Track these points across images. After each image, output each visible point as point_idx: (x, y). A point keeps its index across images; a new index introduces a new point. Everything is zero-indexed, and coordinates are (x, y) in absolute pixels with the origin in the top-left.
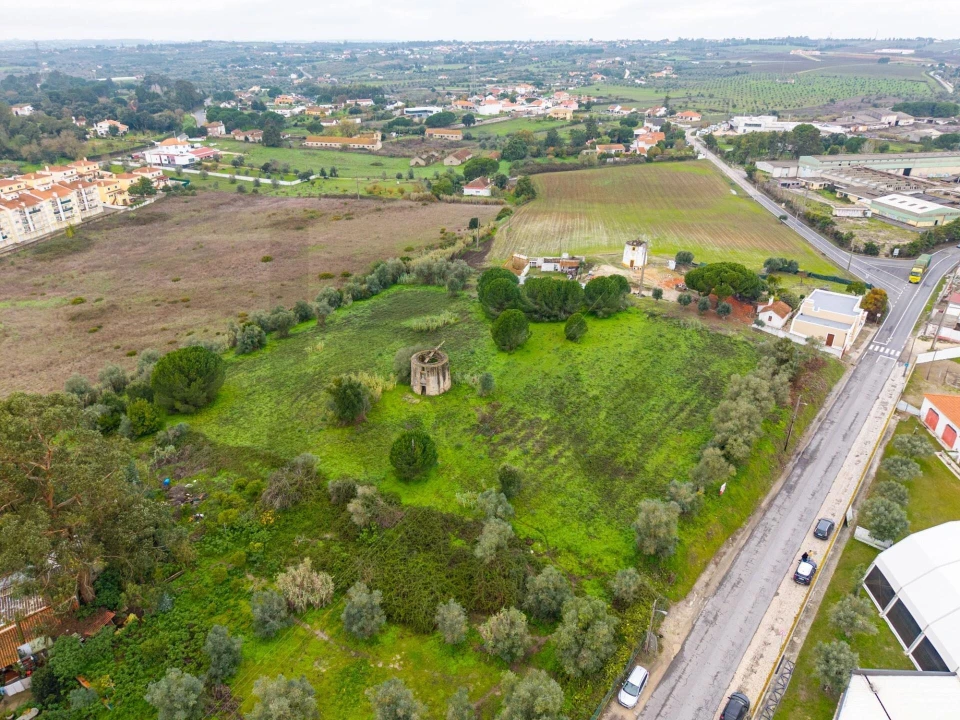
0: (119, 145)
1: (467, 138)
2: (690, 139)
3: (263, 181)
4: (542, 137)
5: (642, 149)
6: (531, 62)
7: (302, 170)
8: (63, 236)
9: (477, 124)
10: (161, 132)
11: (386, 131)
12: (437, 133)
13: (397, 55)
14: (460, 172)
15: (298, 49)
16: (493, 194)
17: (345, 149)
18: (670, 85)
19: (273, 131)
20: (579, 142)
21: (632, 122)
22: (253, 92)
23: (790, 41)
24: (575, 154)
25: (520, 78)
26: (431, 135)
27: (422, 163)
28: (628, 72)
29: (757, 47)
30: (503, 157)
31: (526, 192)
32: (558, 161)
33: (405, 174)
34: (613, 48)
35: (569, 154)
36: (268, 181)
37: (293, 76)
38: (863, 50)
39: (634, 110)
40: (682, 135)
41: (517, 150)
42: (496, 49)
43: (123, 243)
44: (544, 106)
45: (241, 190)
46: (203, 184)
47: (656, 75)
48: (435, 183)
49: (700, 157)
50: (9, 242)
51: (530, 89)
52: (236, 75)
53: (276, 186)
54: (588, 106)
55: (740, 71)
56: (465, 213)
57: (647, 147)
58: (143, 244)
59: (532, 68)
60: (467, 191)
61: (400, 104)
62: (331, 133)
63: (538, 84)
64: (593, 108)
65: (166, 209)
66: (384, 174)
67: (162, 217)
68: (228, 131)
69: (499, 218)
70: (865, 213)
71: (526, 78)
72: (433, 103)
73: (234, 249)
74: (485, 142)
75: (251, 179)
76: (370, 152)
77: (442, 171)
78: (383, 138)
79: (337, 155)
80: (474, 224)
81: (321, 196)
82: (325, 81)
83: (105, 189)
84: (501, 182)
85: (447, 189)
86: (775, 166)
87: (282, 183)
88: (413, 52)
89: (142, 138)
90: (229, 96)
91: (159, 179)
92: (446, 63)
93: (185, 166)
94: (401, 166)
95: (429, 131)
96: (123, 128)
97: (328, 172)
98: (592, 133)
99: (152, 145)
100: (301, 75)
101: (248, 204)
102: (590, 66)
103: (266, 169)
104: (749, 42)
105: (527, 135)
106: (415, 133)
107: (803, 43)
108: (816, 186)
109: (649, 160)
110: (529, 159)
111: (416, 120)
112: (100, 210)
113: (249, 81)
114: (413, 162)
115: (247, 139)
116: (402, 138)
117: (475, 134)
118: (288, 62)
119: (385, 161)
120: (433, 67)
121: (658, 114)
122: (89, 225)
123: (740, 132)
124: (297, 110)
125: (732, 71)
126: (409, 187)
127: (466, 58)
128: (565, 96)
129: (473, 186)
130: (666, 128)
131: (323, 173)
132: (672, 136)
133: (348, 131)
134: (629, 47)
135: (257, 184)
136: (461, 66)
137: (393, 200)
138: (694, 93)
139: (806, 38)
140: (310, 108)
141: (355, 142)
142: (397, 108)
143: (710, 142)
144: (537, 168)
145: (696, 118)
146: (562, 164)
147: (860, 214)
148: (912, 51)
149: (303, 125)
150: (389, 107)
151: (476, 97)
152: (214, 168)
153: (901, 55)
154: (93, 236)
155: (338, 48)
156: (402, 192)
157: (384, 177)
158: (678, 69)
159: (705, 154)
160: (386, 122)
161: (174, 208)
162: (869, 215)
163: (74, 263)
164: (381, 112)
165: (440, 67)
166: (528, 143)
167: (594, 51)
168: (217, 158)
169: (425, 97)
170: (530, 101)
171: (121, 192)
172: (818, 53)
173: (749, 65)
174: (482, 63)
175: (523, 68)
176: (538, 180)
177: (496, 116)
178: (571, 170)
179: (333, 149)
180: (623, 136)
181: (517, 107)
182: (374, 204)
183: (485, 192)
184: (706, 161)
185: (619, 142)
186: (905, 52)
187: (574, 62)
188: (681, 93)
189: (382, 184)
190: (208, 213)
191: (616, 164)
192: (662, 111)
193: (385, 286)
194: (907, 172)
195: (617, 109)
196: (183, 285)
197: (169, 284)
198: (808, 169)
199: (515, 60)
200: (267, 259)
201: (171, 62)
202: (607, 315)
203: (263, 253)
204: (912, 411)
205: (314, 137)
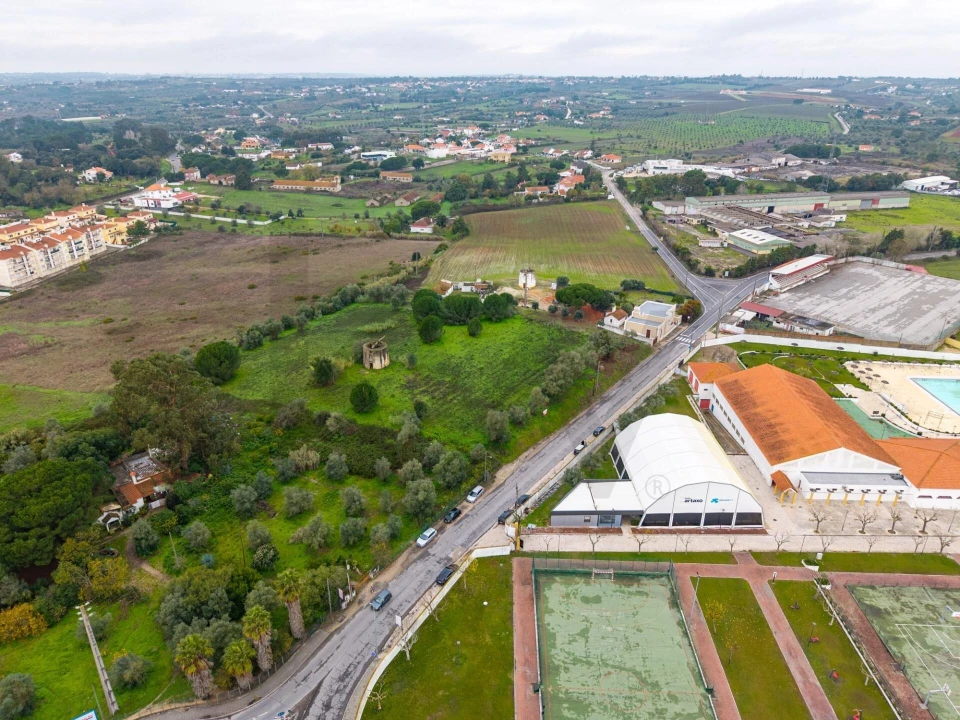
0: (108, 190)
1: (417, 180)
2: (606, 177)
3: (239, 221)
4: (481, 179)
5: (562, 191)
6: (481, 101)
7: (273, 211)
8: (78, 271)
9: (426, 167)
10: (142, 177)
11: (345, 173)
12: (390, 176)
13: (354, 93)
14: (408, 212)
15: (257, 86)
16: (435, 231)
17: (309, 191)
18: (605, 126)
19: (244, 175)
20: (511, 185)
21: (559, 165)
22: (219, 134)
23: (724, 80)
24: (505, 195)
25: (470, 118)
26: (385, 178)
27: (377, 204)
28: (569, 112)
30: (446, 199)
31: (461, 230)
32: (492, 202)
33: (362, 215)
34: (560, 85)
35: (502, 195)
36: (244, 222)
37: (255, 115)
38: (787, 89)
39: (565, 152)
40: (599, 178)
41: (457, 192)
42: (450, 87)
43: (130, 276)
44: (487, 148)
45: (221, 229)
46: (188, 225)
47: (594, 116)
48: (387, 222)
49: (610, 197)
50: (35, 276)
51: (477, 130)
52: (200, 114)
53: (251, 226)
54: (525, 150)
55: (669, 111)
56: (411, 247)
57: (566, 189)
58: (147, 276)
59: (481, 107)
60: (414, 229)
61: (357, 148)
62: (296, 177)
63: (484, 127)
64: (530, 150)
65: (159, 246)
66: (344, 214)
67: (158, 254)
68: (203, 176)
69: (436, 252)
70: (722, 244)
71: (476, 118)
72: (388, 146)
73: (224, 279)
74: (433, 184)
75: (229, 220)
76: (331, 194)
77: (393, 212)
78: (343, 181)
79: (302, 196)
80: (416, 257)
81: (290, 235)
82: (288, 122)
83: (107, 232)
84: (442, 222)
85: (397, 228)
86: (666, 205)
87: (256, 223)
88: (369, 90)
89: (127, 183)
90: (198, 141)
91: (150, 221)
92: (401, 101)
93: (170, 209)
94: (357, 206)
95: (383, 174)
96: (109, 174)
97: (295, 213)
98: (523, 176)
99: (136, 190)
100: (262, 115)
101: (229, 242)
102: (536, 105)
103: (242, 211)
104: (687, 80)
105: (468, 180)
106: (371, 175)
107: (735, 81)
108: (695, 222)
109: (567, 200)
110: (467, 201)
111: (372, 163)
112: (104, 249)
113: (212, 120)
114: (368, 203)
115: (220, 183)
116: (359, 180)
117: (423, 176)
118: (248, 100)
119: (344, 201)
120: (389, 106)
121: (585, 157)
122: (97, 261)
123: (650, 173)
124: (264, 154)
125: (663, 111)
126: (365, 226)
127: (421, 96)
128: (507, 138)
129: (418, 225)
130: (587, 171)
131: (291, 214)
132: (591, 177)
133: (311, 175)
134: (575, 84)
135: (234, 224)
136: (415, 105)
137: (352, 237)
138: (624, 133)
139: (739, 76)
140: (275, 153)
141: (319, 184)
142: (354, 152)
143: (621, 183)
144: (473, 209)
145: (617, 161)
146: (495, 205)
147: (718, 245)
148: (829, 91)
149: (270, 169)
150: (348, 151)
151: (427, 140)
152: (196, 211)
153: (819, 94)
154: (103, 271)
155: (297, 84)
156: (359, 230)
157: (344, 217)
158: (615, 110)
159: (615, 195)
160: (345, 165)
161: (166, 245)
162: (726, 245)
163: (94, 293)
164: (340, 156)
165: (396, 106)
166: (468, 186)
167: (540, 88)
168: (197, 202)
169: (380, 140)
170: (474, 144)
171: (120, 233)
172: (744, 92)
173: (679, 105)
174: (434, 102)
175: (473, 108)
176: (472, 220)
177: (443, 159)
178: (501, 209)
179: (298, 191)
180: (549, 180)
181: (463, 151)
182: (335, 241)
183: (428, 230)
184: (615, 200)
185: (546, 184)
186: (823, 91)
187: (521, 102)
188: (613, 134)
189: (341, 223)
190: (196, 250)
191: (539, 204)
192: (589, 153)
193: (346, 304)
194: (771, 209)
195: (552, 151)
196: (188, 307)
197: (177, 307)
198: (693, 207)
199: (467, 99)
200: (252, 287)
201: (132, 100)
202: (499, 320)
203: (248, 282)
204: (683, 374)
205: (281, 180)
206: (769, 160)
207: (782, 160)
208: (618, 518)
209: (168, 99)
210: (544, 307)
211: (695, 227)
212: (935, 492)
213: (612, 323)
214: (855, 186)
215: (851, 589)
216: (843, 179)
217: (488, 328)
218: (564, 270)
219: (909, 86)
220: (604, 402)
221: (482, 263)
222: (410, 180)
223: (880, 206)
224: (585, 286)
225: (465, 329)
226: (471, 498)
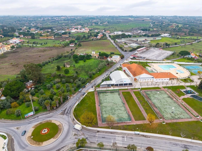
0: (4, 39)
1: (69, 36)
2: (107, 35)
3: (34, 45)
4: (83, 36)
6: (81, 21)
7: (41, 43)
8: (1, 55)
9: (71, 34)
10: (10, 37)
12: (64, 36)
13: (53, 19)
14: (69, 42)
15: (31, 18)
16: (75, 46)
17: (47, 39)
18: (106, 25)
19: (33, 36)
20: (89, 37)
21: (98, 33)
22: (25, 28)
23: (129, 16)
24: (88, 39)
25: (79, 24)
27: (62, 41)
28: (99, 23)
29: (123, 18)
30: (76, 40)
31: (80, 45)
32: (85, 40)
33: (59, 43)
34: (97, 17)
35: (87, 39)
36: (35, 45)
37: (32, 24)
38: (141, 18)
39: (99, 31)
40: (106, 35)
41: (78, 38)
43: (13, 56)
44: (83, 30)
45: (30, 47)
46: (23, 46)
47: (104, 23)
48: (65, 44)
49: (108, 39)
51: (81, 27)
52: (19, 24)
53: (36, 46)
54: (91, 30)
55: (119, 22)
56: (71, 48)
57: (99, 37)
58: (17, 56)
59: (81, 22)
60: (70, 45)
61: (56, 30)
62: (44, 36)
63: (82, 26)
64: (92, 30)
65: (18, 50)
67: (18, 52)
68: (24, 36)
69: (76, 49)
70: (128, 46)
71: (80, 24)
72: (63, 30)
73: (34, 56)
74: (73, 37)
75: (32, 45)
76: (52, 39)
77: (66, 42)
78: (54, 37)
79: (46, 40)
80: (72, 50)
81: (45, 47)
82: (39, 25)
83: (6, 48)
84: (76, 44)
85: (67, 45)
86: (118, 40)
87: (37, 45)
88: (57, 18)
89: (7, 38)
90: (21, 29)
91: (15, 45)
92: (64, 21)
93: (18, 43)
94: (57, 42)
95: (62, 35)
96: (3, 36)
97: (45, 43)
98: (91, 35)
99: (10, 40)
100: (33, 24)
101: (32, 49)
102: (92, 22)
103: (34, 43)
104: (122, 16)
105: (80, 36)
106: (60, 36)
107: (131, 17)
109: (100, 40)
110: (80, 40)
111: (60, 33)
112: (6, 51)
113: (22, 25)
114: (60, 41)
115: (28, 38)
116: (58, 37)
117: (71, 36)
118: (30, 21)
119: (55, 41)
120: (61, 22)
122: (5, 54)
123: (115, 34)
124: (36, 32)
125: (118, 23)
126: (60, 45)
127: (68, 20)
128: (87, 28)
129: (71, 45)
130: (103, 34)
131: (44, 43)
132: (104, 35)
133: (47, 36)
134: (100, 17)
135: (33, 46)
136: (67, 22)
137: (58, 47)
138: (110, 27)
139: (132, 16)
140: (39, 31)
141: (49, 38)
142: (56, 31)
143: (110, 36)
144: (82, 41)
145: (109, 32)
148: (149, 18)
149: (38, 35)
150: (54, 31)
151: (70, 29)
152: (24, 43)
153: (147, 19)
154: (7, 55)
155: (40, 17)
156: (59, 46)
157: (56, 44)
158: (108, 22)
159: (109, 38)
160: (54, 34)
163: (6, 59)
164: (53, 32)
165: (63, 22)
166: (80, 37)
167: (93, 18)
168: (24, 41)
169: (61, 29)
170: (80, 29)
171: (9, 48)
172: (133, 19)
173: (121, 21)
174: (71, 21)
175: (79, 22)
176: (82, 43)
177: (75, 32)
178: (87, 42)
180: (96, 36)
181: (78, 31)
182: (55, 48)
183: (73, 45)
184: (109, 39)
185: (95, 37)
186: (148, 19)
187: (89, 21)
188: (108, 27)
189: (55, 45)
190: (26, 51)
191: (95, 40)
192: (104, 31)
193: (60, 58)
194: (137, 40)
195: (96, 30)
196: (27, 60)
197: (25, 61)
198: (123, 40)
199: (78, 20)
200: (40, 57)
201: (2, 21)
202: (89, 59)
203: (39, 56)
204: (121, 66)
205: (41, 37)
206: (137, 31)
207: (140, 31)
208: (110, 85)
209: (11, 21)
210: (97, 57)
211: (124, 44)
212: (158, 79)
213: (109, 59)
214: (152, 36)
215: (145, 92)
216: (150, 35)
217: (87, 61)
218: (100, 51)
219: (164, 18)
220: (108, 71)
221: (85, 51)
222: (68, 36)
223: (156, 39)
224: (104, 53)
225: (83, 61)
226: (87, 85)
